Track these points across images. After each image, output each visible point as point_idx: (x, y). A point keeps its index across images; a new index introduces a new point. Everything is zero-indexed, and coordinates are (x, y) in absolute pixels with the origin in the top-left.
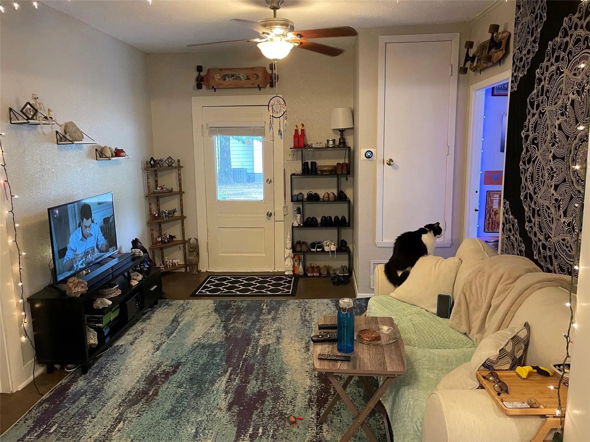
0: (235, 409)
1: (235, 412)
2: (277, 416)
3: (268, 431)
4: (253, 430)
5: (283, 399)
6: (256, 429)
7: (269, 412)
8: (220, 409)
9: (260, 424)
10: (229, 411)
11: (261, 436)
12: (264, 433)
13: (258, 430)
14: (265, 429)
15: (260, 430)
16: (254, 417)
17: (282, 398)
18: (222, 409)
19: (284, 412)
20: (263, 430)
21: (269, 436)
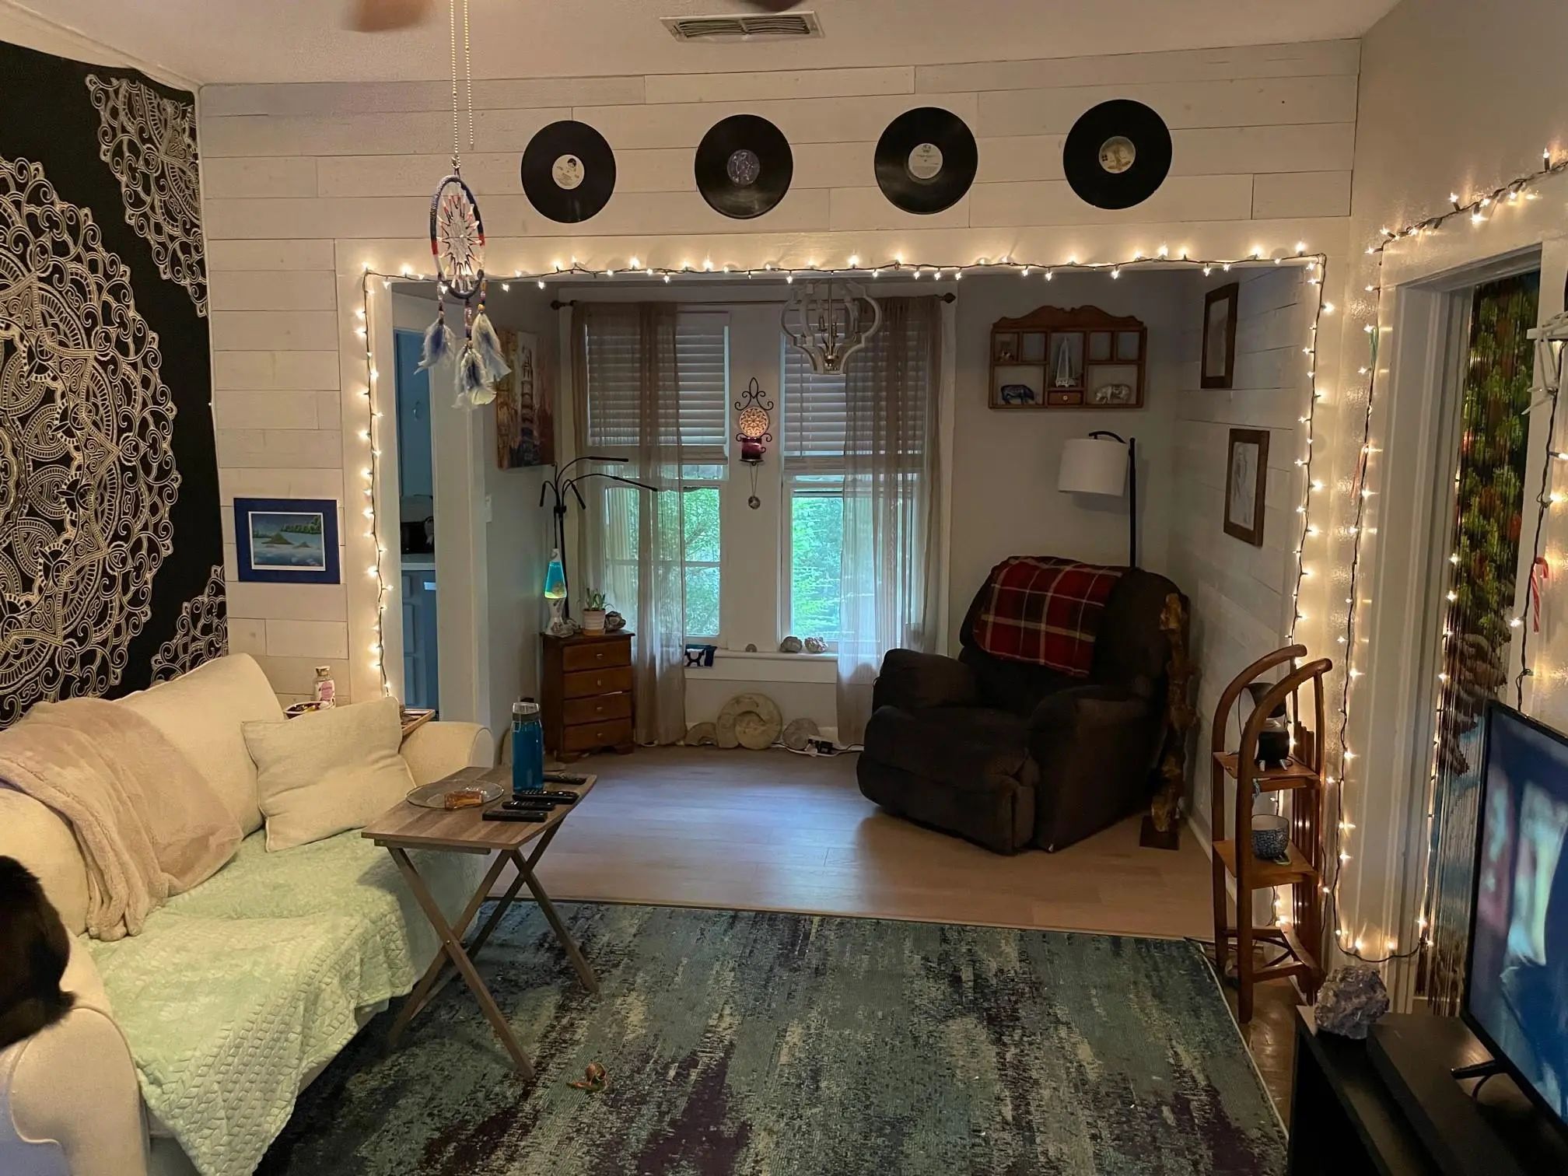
0: (728, 1129)
1: (731, 1119)
2: (627, 1100)
3: (655, 1069)
4: (689, 1075)
5: (598, 1142)
6: (681, 1076)
7: (644, 1111)
8: (770, 1132)
9: (672, 1085)
10: (744, 1123)
11: (673, 1062)
12: (667, 1067)
13: (677, 1073)
14: (662, 1074)
15: (672, 1073)
16: (682, 1103)
17: (598, 1146)
18: (765, 1130)
19: (605, 1108)
20: (668, 1073)
21: (655, 1062)
